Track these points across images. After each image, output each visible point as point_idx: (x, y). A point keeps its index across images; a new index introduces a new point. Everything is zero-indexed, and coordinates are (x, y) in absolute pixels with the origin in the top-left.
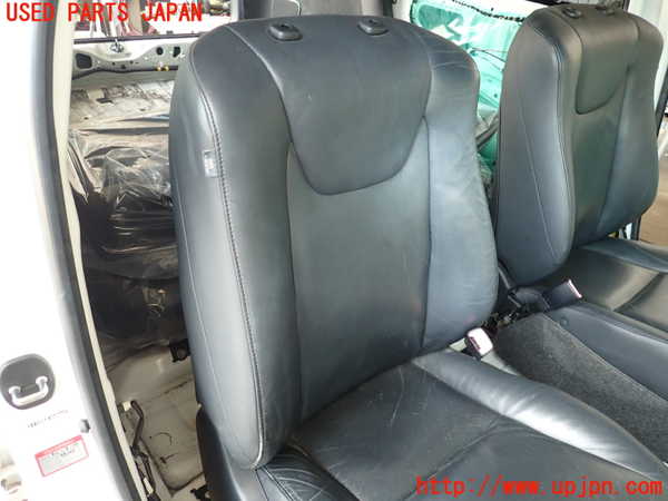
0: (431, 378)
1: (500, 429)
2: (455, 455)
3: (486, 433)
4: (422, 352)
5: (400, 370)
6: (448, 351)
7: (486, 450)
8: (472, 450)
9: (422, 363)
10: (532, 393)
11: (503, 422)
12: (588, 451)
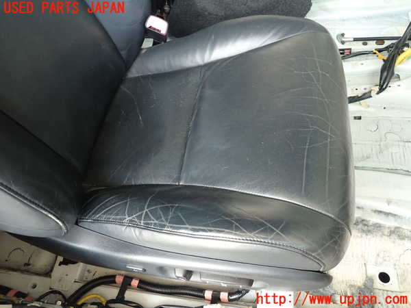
0: (146, 77)
1: (208, 73)
2: (193, 110)
3: (201, 83)
4: (128, 66)
5: (123, 88)
6: (143, 51)
7: (208, 92)
8: (201, 98)
9: (134, 72)
10: (211, 36)
11: (206, 68)
12: (263, 45)
